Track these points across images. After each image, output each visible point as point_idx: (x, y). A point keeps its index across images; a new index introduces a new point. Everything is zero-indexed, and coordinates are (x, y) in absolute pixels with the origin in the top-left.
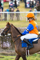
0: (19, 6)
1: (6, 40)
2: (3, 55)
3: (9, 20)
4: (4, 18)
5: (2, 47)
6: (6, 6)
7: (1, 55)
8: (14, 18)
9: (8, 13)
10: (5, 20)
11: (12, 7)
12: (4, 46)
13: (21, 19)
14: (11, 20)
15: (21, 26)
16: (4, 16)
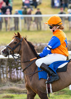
0: (40, 3)
1: (16, 66)
2: (13, 93)
3: (22, 30)
4: (13, 25)
5: (10, 78)
6: (17, 5)
7: (9, 93)
8: (32, 27)
9: (21, 18)
10: (15, 30)
11: (28, 5)
12: (13, 77)
13: (45, 27)
14: (27, 29)
15: (44, 41)
16: (13, 22)
